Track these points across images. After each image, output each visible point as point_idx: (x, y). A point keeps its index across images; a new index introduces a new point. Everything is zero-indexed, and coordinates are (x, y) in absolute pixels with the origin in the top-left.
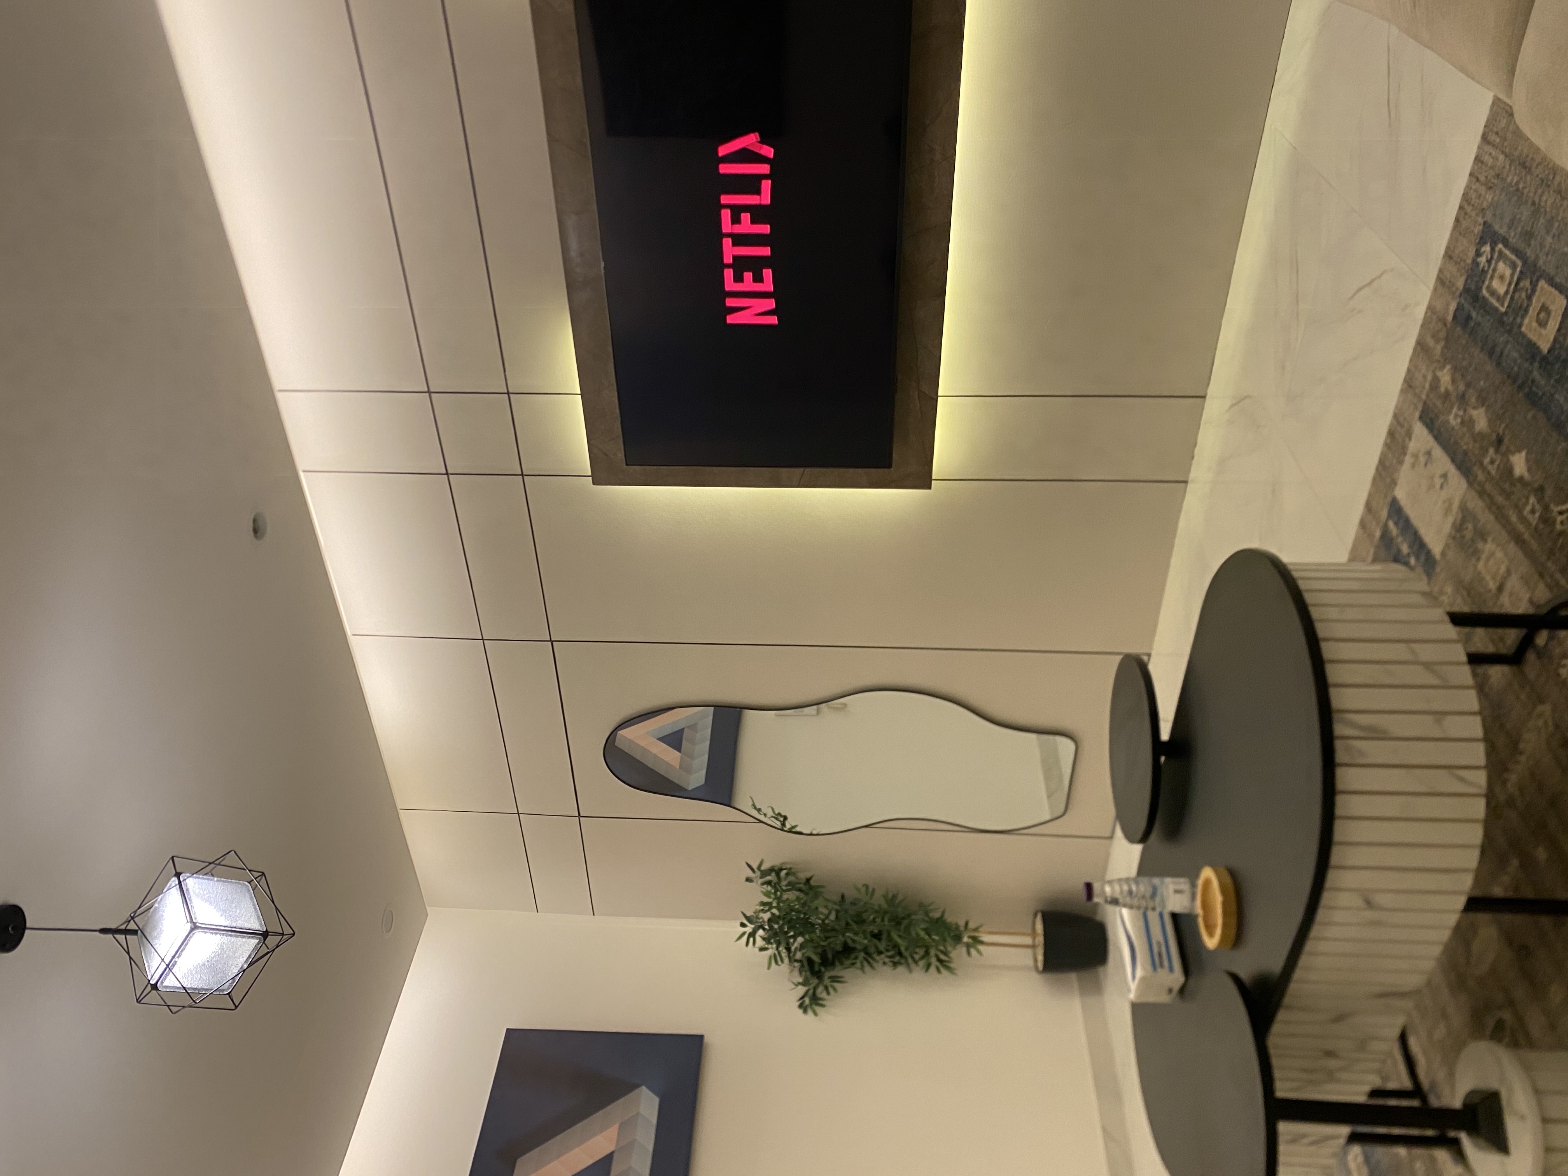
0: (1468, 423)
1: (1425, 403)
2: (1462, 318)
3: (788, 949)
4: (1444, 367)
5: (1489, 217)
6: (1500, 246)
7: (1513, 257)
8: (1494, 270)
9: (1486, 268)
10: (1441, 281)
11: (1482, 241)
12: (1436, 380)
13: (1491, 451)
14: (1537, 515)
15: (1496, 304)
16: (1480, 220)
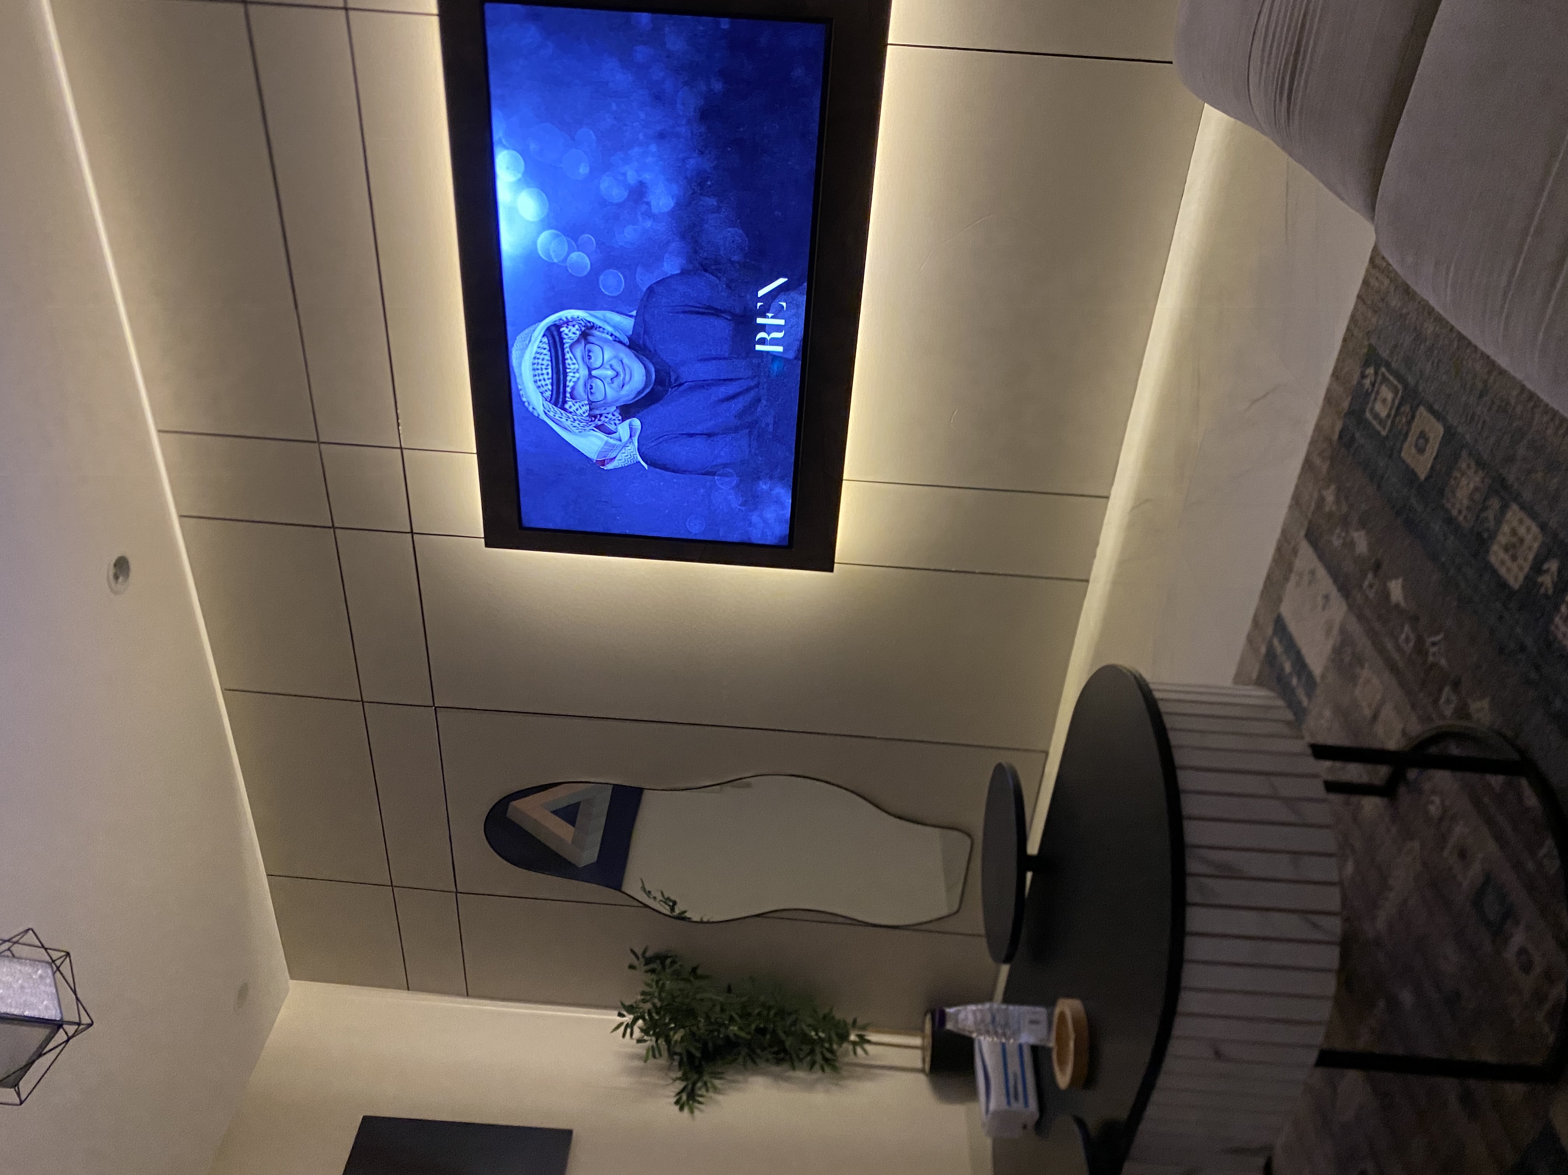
0: (1350, 545)
1: (1310, 522)
2: (1346, 439)
3: (668, 1041)
4: (1328, 486)
5: (1373, 341)
6: (1383, 369)
7: (1396, 382)
8: (1378, 393)
9: (1369, 391)
10: (1329, 399)
11: (1366, 364)
12: (1321, 500)
13: (1370, 576)
14: (1411, 644)
15: (1378, 427)
16: (1366, 343)
